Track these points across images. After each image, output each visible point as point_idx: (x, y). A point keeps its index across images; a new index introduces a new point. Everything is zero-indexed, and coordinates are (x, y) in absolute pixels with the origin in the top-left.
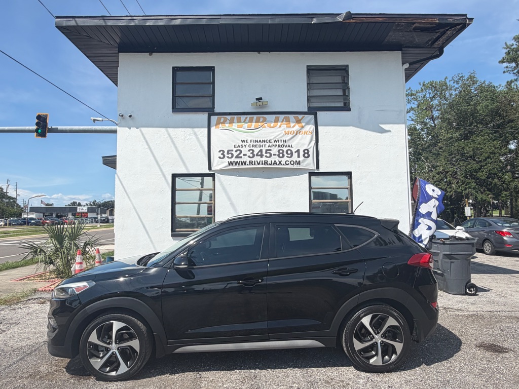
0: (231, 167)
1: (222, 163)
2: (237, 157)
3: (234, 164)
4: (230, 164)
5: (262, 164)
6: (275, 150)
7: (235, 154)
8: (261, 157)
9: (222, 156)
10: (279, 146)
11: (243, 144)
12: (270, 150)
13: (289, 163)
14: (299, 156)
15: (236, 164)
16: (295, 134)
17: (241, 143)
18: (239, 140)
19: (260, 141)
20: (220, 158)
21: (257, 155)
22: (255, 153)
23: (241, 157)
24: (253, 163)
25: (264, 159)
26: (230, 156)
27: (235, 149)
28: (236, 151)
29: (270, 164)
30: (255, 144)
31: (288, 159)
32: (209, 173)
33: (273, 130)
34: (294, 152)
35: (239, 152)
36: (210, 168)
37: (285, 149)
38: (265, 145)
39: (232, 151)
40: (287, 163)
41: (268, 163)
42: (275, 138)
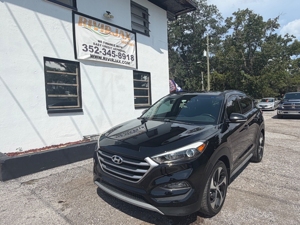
0: (92, 59)
1: (86, 54)
2: (96, 52)
3: (94, 57)
4: (92, 56)
5: (111, 61)
6: (117, 53)
7: (95, 50)
8: (110, 56)
9: (85, 49)
10: (119, 50)
11: (99, 43)
12: (114, 52)
13: (124, 62)
14: (129, 59)
15: (95, 58)
16: (126, 44)
17: (98, 43)
18: (96, 40)
19: (109, 44)
20: (83, 50)
21: (108, 54)
22: (107, 52)
23: (98, 53)
24: (106, 59)
25: (111, 57)
26: (91, 50)
27: (94, 46)
28: (95, 48)
29: (115, 62)
30: (106, 45)
31: (123, 60)
32: (75, 61)
33: (115, 38)
34: (126, 56)
35: (97, 49)
36: (76, 58)
37: (122, 53)
38: (112, 47)
39: (92, 46)
40: (123, 62)
41: (114, 61)
42: (117, 44)
